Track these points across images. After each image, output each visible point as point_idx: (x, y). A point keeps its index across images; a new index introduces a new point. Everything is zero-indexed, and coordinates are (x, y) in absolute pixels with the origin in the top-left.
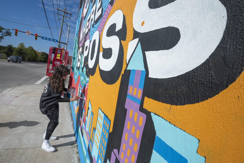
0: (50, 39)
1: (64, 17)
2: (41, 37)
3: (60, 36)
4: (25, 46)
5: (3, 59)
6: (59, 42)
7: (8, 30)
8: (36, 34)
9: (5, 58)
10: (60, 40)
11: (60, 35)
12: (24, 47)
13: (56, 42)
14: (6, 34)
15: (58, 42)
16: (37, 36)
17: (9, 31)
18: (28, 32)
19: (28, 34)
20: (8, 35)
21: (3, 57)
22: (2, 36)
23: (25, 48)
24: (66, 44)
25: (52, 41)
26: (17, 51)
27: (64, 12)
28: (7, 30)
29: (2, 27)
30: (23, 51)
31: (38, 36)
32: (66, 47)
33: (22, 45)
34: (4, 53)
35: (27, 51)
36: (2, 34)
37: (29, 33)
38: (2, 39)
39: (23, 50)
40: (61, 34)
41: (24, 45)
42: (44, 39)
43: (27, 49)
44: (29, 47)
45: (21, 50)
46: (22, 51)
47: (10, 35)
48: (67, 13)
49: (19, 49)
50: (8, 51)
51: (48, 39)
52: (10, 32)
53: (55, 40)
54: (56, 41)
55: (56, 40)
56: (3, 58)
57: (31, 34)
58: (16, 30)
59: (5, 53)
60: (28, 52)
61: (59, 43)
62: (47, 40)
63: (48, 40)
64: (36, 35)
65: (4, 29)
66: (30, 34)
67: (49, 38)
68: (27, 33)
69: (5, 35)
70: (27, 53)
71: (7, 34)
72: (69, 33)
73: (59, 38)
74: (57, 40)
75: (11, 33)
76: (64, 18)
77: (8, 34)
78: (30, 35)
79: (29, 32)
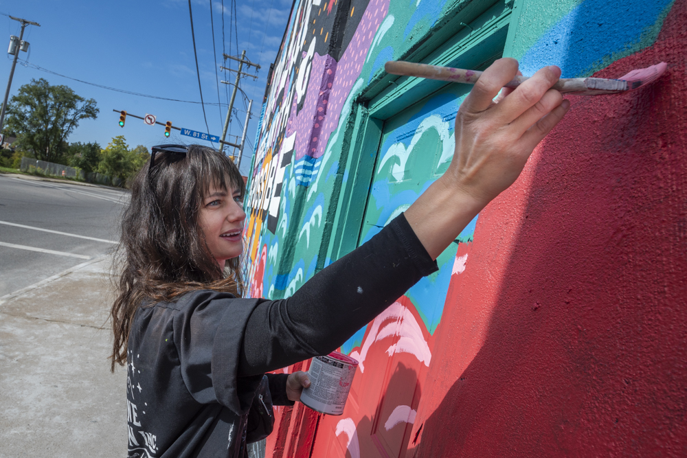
0: (201, 134)
1: (239, 74)
2: (179, 129)
3: (225, 126)
4: (128, 146)
5: (74, 180)
6: (223, 142)
7: (90, 102)
8: (169, 123)
9: (79, 178)
10: (225, 136)
11: (226, 122)
12: (124, 147)
13: (215, 141)
14: (84, 113)
15: (221, 141)
16: (170, 127)
17: (92, 105)
18: (149, 118)
19: (149, 121)
20: (88, 116)
21: (74, 175)
22: (75, 118)
23: (128, 149)
24: (239, 147)
25: (205, 139)
26: (109, 161)
27: (242, 62)
28: (87, 101)
29: (75, 94)
30: (122, 161)
31: (172, 127)
32: (240, 154)
33: (119, 141)
34: (77, 164)
35: (133, 159)
36: (76, 114)
37: (151, 120)
38: (74, 127)
39: (124, 157)
40: (228, 120)
41: (124, 141)
42: (187, 135)
43: (134, 152)
44: (139, 147)
45: (119, 157)
46: (121, 159)
47: (94, 116)
48: (247, 63)
49: (112, 155)
50: (87, 160)
51: (195, 134)
52: (95, 108)
53: (213, 136)
54: (214, 139)
55: (215, 137)
56: (74, 177)
57: (157, 123)
58: (123, 113)
59: (80, 166)
60: (135, 162)
61: (221, 144)
62: (192, 136)
63: (196, 137)
64: (167, 126)
65: (82, 100)
66: (153, 121)
67: (197, 132)
68: (147, 119)
69: (82, 117)
70: (133, 164)
71: (87, 112)
72: (250, 118)
73: (224, 129)
74: (217, 138)
75: (98, 110)
76: (239, 77)
77: (90, 112)
78: (153, 125)
79: (151, 117)
